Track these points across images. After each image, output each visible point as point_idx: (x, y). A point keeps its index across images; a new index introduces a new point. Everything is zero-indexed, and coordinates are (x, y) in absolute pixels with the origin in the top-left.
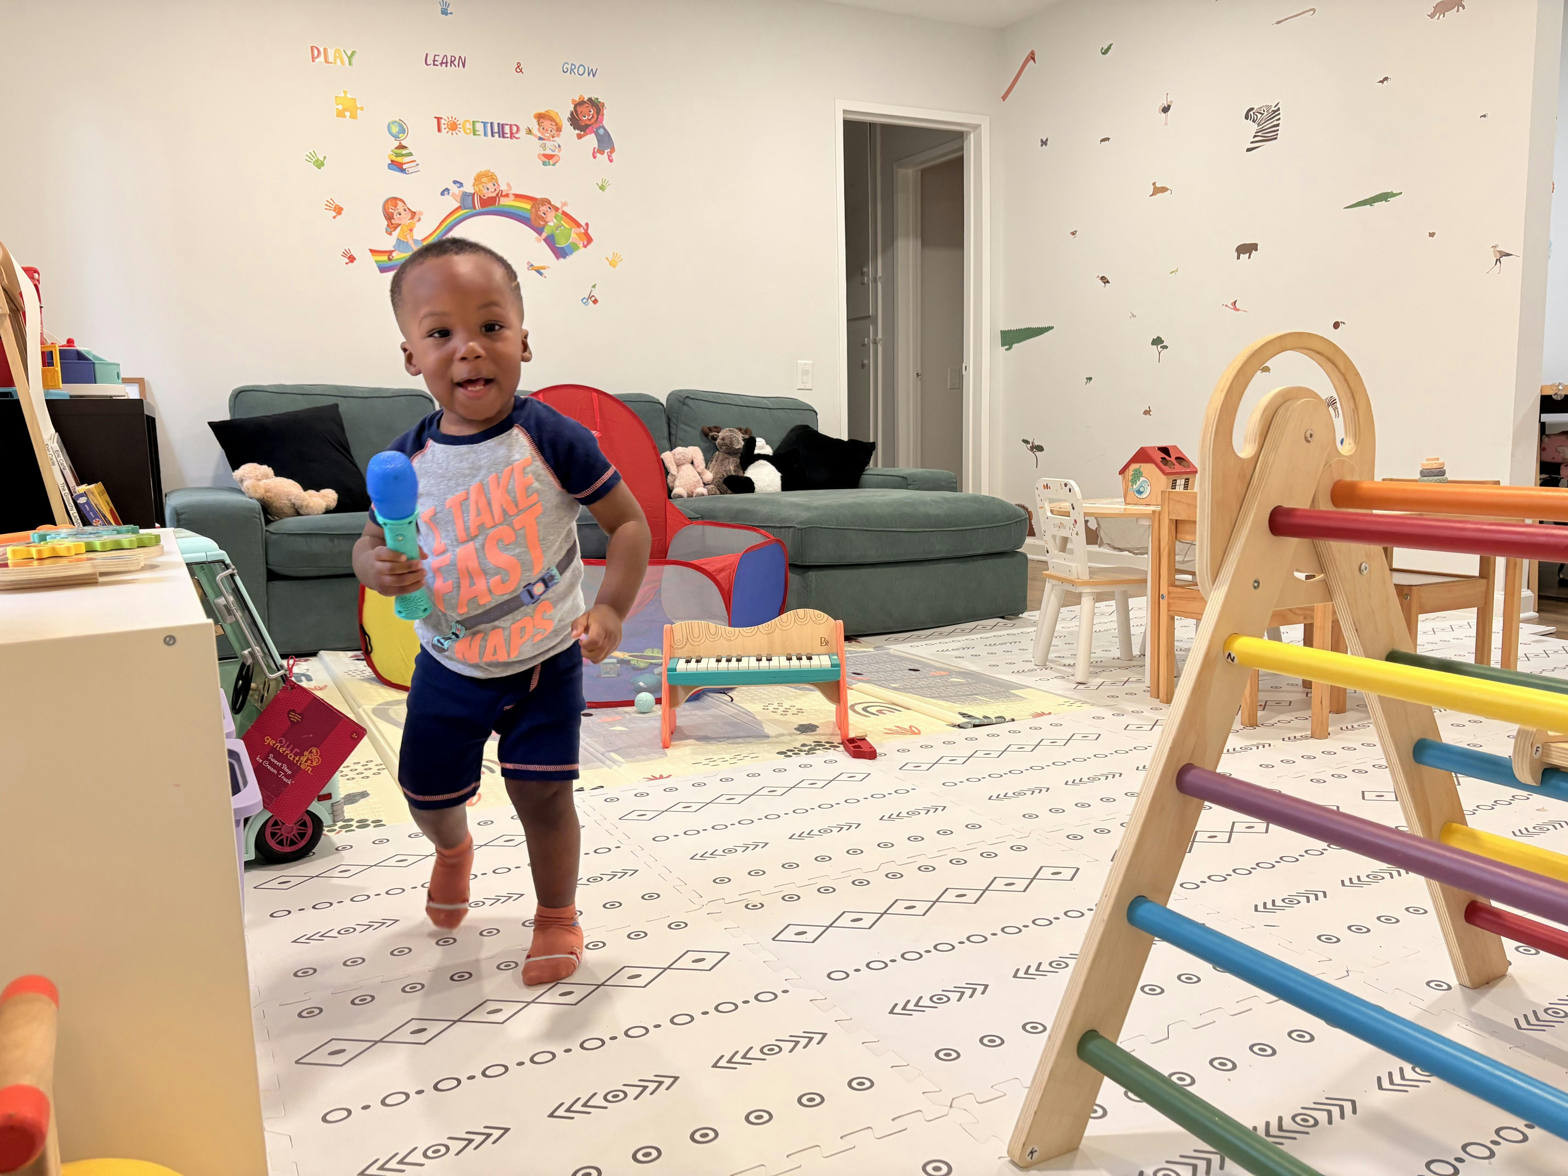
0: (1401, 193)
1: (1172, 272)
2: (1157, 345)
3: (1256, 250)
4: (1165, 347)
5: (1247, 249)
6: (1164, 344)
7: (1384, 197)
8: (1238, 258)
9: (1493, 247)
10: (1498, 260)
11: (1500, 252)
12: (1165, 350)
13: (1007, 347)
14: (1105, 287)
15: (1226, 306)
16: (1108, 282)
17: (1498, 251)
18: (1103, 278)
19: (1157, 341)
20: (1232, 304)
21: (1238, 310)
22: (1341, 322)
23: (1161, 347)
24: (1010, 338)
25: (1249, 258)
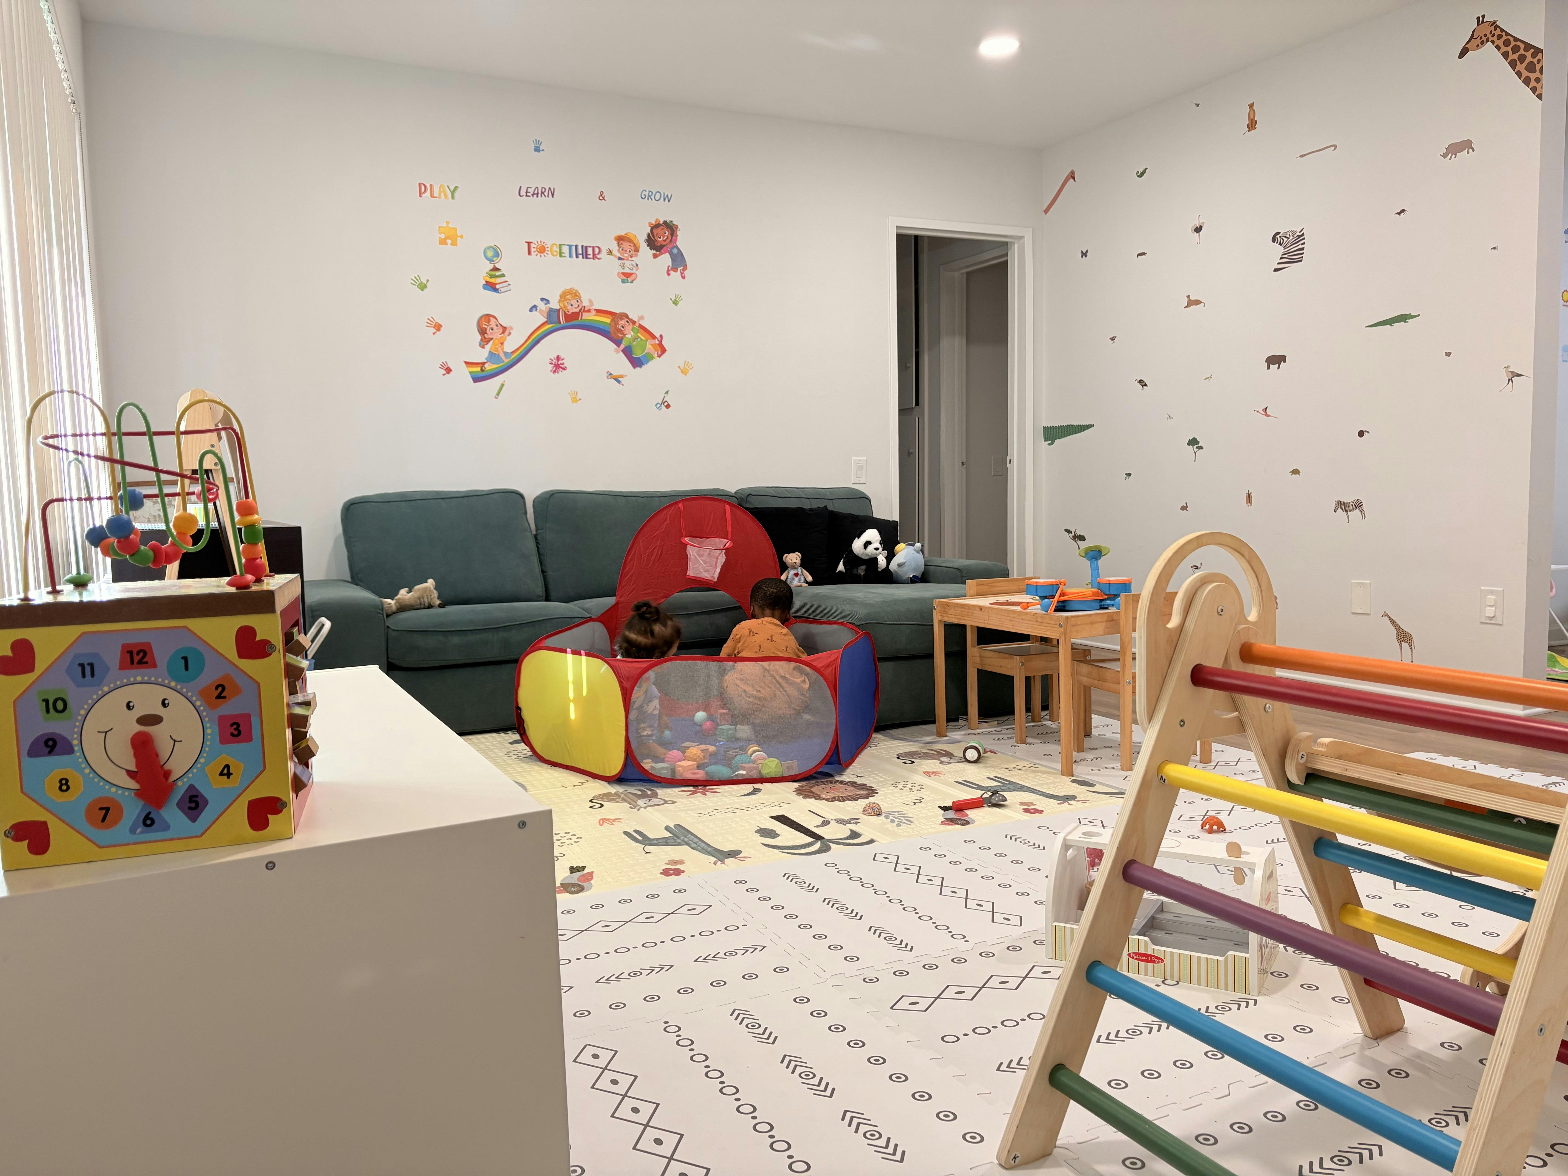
0: (1419, 315)
1: (1207, 379)
2: (1193, 445)
3: (1285, 361)
4: (1201, 448)
5: (1276, 360)
6: (1199, 445)
7: (1403, 318)
8: (1268, 368)
9: (1505, 367)
10: (1510, 380)
11: (1512, 372)
12: (1201, 450)
13: (1050, 442)
14: (1143, 389)
15: (1258, 412)
16: (1146, 385)
17: (1510, 372)
18: (1141, 381)
19: (1193, 442)
20: (1263, 410)
21: (1269, 416)
22: (1366, 431)
23: (1197, 448)
24: (1052, 434)
25: (1278, 368)
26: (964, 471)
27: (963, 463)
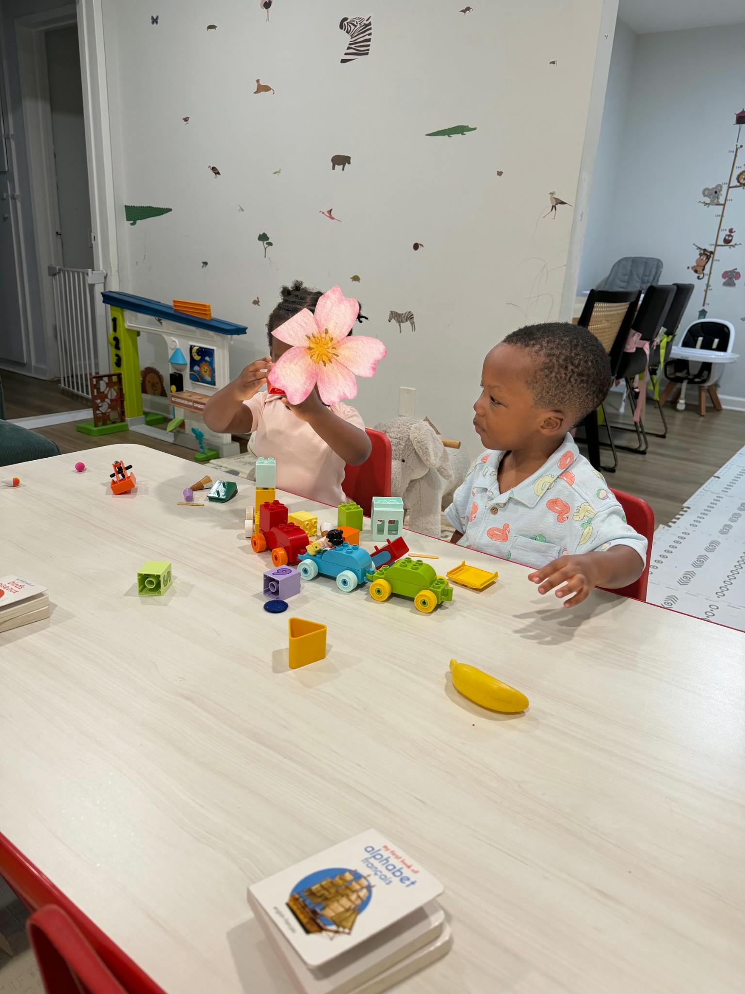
0: (475, 129)
1: (275, 173)
2: (263, 241)
3: (349, 163)
4: (270, 244)
5: (341, 161)
6: (269, 241)
7: (461, 130)
8: (334, 168)
9: (551, 193)
10: (554, 207)
11: (556, 199)
12: (270, 246)
13: (132, 222)
14: (216, 177)
15: (323, 213)
16: (218, 173)
17: (555, 198)
18: (214, 169)
19: (263, 237)
20: (328, 212)
21: (333, 218)
22: (420, 244)
23: (267, 243)
24: (135, 214)
25: (343, 169)
26: (59, 241)
27: (57, 233)
